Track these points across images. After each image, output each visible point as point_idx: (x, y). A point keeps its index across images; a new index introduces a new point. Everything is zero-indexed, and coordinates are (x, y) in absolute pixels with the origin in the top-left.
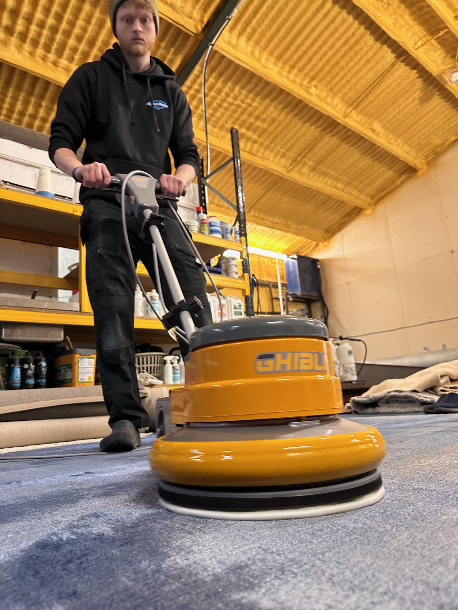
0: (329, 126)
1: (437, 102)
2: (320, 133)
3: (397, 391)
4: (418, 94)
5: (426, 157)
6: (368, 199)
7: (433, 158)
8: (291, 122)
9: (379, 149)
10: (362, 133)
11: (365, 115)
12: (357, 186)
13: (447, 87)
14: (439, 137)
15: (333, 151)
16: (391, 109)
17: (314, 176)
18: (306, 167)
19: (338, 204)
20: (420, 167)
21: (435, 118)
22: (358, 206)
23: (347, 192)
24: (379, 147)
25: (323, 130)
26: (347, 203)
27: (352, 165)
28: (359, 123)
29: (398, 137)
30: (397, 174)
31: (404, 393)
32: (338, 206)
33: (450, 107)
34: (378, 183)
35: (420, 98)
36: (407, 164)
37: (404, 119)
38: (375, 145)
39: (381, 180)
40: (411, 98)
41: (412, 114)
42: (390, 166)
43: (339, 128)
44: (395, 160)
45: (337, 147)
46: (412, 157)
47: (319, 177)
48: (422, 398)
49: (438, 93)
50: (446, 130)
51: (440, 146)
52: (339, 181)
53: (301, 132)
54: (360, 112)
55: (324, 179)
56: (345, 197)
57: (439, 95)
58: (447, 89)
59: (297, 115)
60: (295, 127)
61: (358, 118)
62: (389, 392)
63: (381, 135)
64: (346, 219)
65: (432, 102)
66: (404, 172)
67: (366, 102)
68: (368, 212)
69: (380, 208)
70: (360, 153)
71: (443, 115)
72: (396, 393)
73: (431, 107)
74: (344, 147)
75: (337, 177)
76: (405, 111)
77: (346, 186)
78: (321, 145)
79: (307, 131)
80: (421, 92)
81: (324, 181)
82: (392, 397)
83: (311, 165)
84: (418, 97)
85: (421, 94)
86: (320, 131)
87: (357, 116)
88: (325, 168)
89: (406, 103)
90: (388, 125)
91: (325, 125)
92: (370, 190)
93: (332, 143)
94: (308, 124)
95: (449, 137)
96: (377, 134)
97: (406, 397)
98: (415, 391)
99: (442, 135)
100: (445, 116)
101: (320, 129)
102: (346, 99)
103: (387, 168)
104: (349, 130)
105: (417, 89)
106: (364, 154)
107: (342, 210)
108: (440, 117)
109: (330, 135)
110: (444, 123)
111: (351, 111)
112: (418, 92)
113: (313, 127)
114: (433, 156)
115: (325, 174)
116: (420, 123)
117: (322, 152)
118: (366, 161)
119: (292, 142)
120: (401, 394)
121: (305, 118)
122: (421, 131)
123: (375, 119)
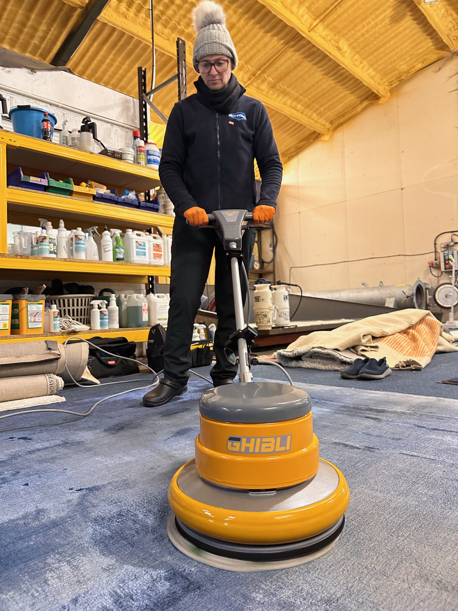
0: (293, 39)
1: (408, 23)
2: (282, 46)
3: (321, 347)
4: (390, 13)
5: (391, 83)
6: (328, 125)
7: (397, 86)
8: (251, 30)
9: (343, 71)
10: (327, 51)
11: (331, 30)
12: (318, 109)
13: (420, 7)
14: (406, 63)
15: (295, 68)
16: (360, 26)
17: (273, 94)
18: (266, 84)
19: (296, 127)
20: (383, 94)
21: (404, 42)
22: (316, 131)
23: (306, 115)
24: (344, 68)
25: (286, 43)
26: (305, 127)
27: (314, 85)
28: (324, 39)
29: (364, 59)
30: (360, 99)
31: (326, 351)
32: (295, 130)
33: (421, 30)
34: (339, 108)
35: (391, 16)
36: (370, 90)
37: (372, 39)
38: (339, 65)
39: (342, 104)
40: (382, 16)
41: (380, 34)
42: (353, 90)
43: (303, 42)
44: (359, 84)
45: (299, 65)
46: (375, 82)
47: (278, 96)
48: (343, 357)
49: (410, 14)
50: (414, 56)
51: (405, 73)
52: (299, 102)
53: (261, 44)
54: (327, 27)
55: (283, 98)
56: (304, 120)
57: (411, 15)
58: (419, 10)
59: (258, 22)
60: (255, 36)
61: (324, 33)
62: (313, 348)
63: (347, 55)
64: (303, 143)
65: (402, 23)
66: (367, 98)
67: (334, 16)
68: (326, 138)
69: (339, 135)
70: (323, 73)
71: (413, 39)
72: (319, 350)
73: (401, 28)
74: (307, 65)
75: (298, 97)
76: (374, 30)
77: (306, 108)
78: (283, 60)
79: (268, 43)
80: (393, 10)
81: (283, 100)
82: (315, 353)
83: (271, 82)
84: (389, 15)
85: (393, 13)
86: (283, 44)
87: (324, 30)
88: (285, 87)
89: (376, 21)
90: (355, 44)
91: (287, 38)
92: (330, 114)
93: (294, 58)
94: (270, 34)
95: (415, 64)
96: (343, 54)
97: (328, 354)
98: (337, 350)
99: (409, 61)
100: (415, 40)
101: (282, 41)
102: (313, 9)
103: (349, 92)
104: (314, 46)
105: (389, 7)
106: (327, 74)
107: (300, 133)
108: (409, 41)
109: (293, 49)
110: (412, 48)
111: (317, 25)
112: (390, 10)
113: (276, 38)
114: (398, 83)
115: (285, 93)
116: (388, 45)
117: (283, 68)
118: (329, 83)
119: (251, 53)
120: (323, 351)
121: (268, 27)
122: (388, 54)
123: (342, 36)
